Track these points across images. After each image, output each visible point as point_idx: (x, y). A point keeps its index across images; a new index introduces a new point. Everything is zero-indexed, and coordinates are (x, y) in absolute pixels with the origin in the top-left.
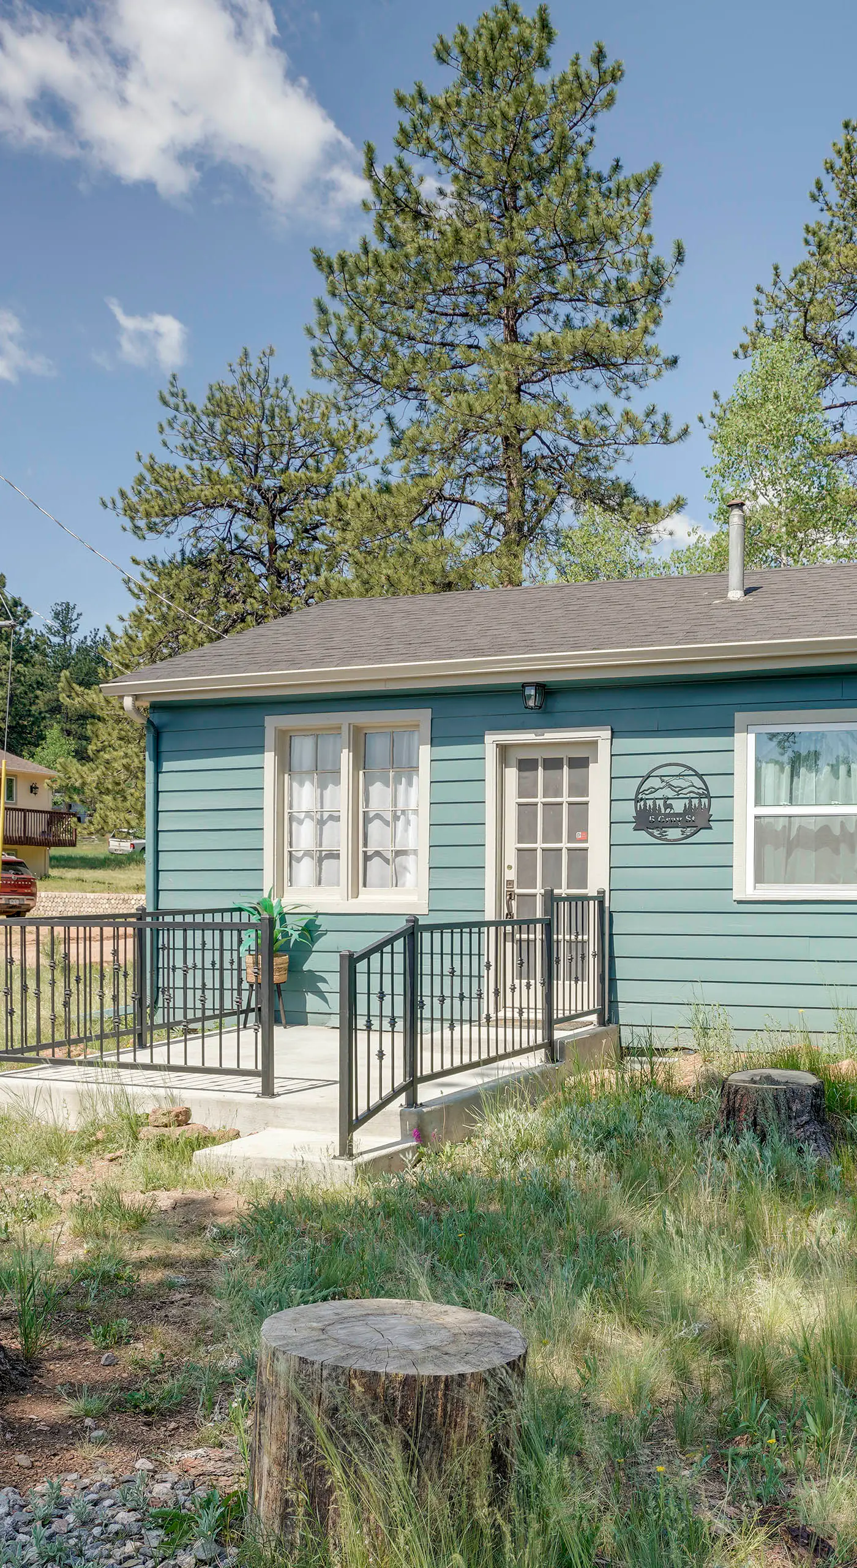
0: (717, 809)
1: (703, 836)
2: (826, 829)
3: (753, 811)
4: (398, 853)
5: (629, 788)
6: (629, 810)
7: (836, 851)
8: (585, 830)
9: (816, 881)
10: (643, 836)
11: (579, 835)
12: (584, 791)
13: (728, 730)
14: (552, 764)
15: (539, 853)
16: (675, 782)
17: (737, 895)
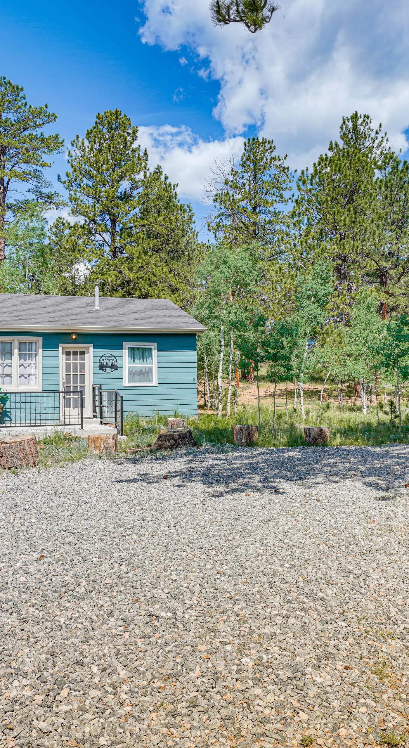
0: (119, 365)
1: (116, 371)
2: (141, 370)
3: (127, 366)
4: (29, 375)
5: (98, 359)
6: (98, 365)
7: (144, 376)
8: (84, 369)
9: (140, 382)
10: (101, 371)
11: (82, 371)
12: (84, 360)
13: (121, 348)
14: (75, 353)
15: (72, 375)
16: (109, 358)
17: (124, 385)
